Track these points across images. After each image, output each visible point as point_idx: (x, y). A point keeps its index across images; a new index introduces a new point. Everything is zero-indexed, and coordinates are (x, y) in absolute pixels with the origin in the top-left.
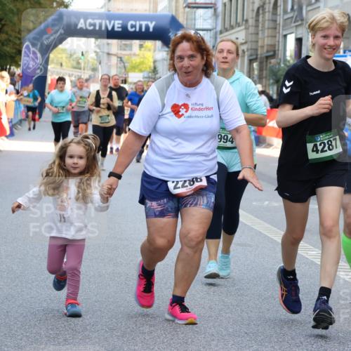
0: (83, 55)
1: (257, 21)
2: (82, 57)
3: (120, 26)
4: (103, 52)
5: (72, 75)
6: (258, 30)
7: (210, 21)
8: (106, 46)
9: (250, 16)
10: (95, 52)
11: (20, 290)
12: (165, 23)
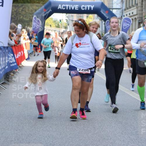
0: (60, 21)
1: (142, 4)
2: (60, 22)
3: (77, 7)
4: (70, 20)
5: (56, 30)
6: (143, 9)
7: (119, 5)
8: (71, 17)
9: (139, 2)
10: (66, 20)
11: (34, 132)
12: (99, 6)
